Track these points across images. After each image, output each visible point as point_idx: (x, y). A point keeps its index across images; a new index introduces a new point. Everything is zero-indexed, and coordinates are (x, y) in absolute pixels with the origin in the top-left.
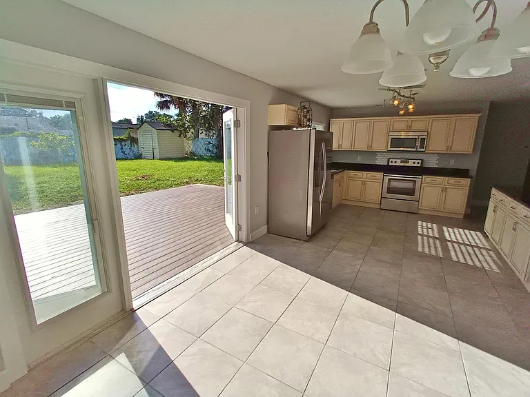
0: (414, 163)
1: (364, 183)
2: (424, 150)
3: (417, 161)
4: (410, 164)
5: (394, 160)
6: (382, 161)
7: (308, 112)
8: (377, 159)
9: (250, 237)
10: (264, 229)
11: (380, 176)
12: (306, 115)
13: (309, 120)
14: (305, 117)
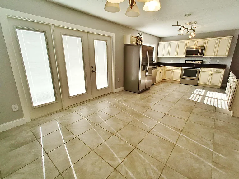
0: (198, 62)
1: (173, 72)
2: (202, 55)
3: (199, 61)
4: (196, 63)
5: (188, 61)
6: (183, 61)
7: (142, 38)
8: (180, 61)
9: (115, 90)
10: (122, 88)
11: (180, 68)
12: (141, 39)
13: (142, 41)
14: (140, 40)
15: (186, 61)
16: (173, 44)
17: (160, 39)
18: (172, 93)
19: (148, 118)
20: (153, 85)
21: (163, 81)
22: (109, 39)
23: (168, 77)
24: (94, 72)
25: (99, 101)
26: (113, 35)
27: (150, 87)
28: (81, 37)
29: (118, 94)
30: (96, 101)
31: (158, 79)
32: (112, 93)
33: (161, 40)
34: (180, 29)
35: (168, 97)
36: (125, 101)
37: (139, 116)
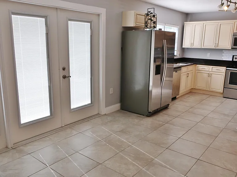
1: (210, 76)
6: (228, 57)
7: (154, 16)
8: (223, 56)
9: (104, 110)
10: (117, 106)
11: (223, 69)
12: (152, 18)
13: (154, 23)
14: (152, 20)
15: (233, 56)
16: (211, 26)
17: (187, 16)
18: (209, 116)
19: (166, 167)
20: (174, 99)
21: (192, 92)
22: (94, 19)
23: (201, 85)
24: (66, 77)
25: (74, 132)
26: (103, 11)
27: (168, 105)
28: (45, 17)
29: (109, 118)
30: (69, 131)
31: (183, 89)
32: (98, 115)
33: (189, 19)
34: (223, 4)
35: (202, 125)
36: (123, 132)
37: (150, 163)
